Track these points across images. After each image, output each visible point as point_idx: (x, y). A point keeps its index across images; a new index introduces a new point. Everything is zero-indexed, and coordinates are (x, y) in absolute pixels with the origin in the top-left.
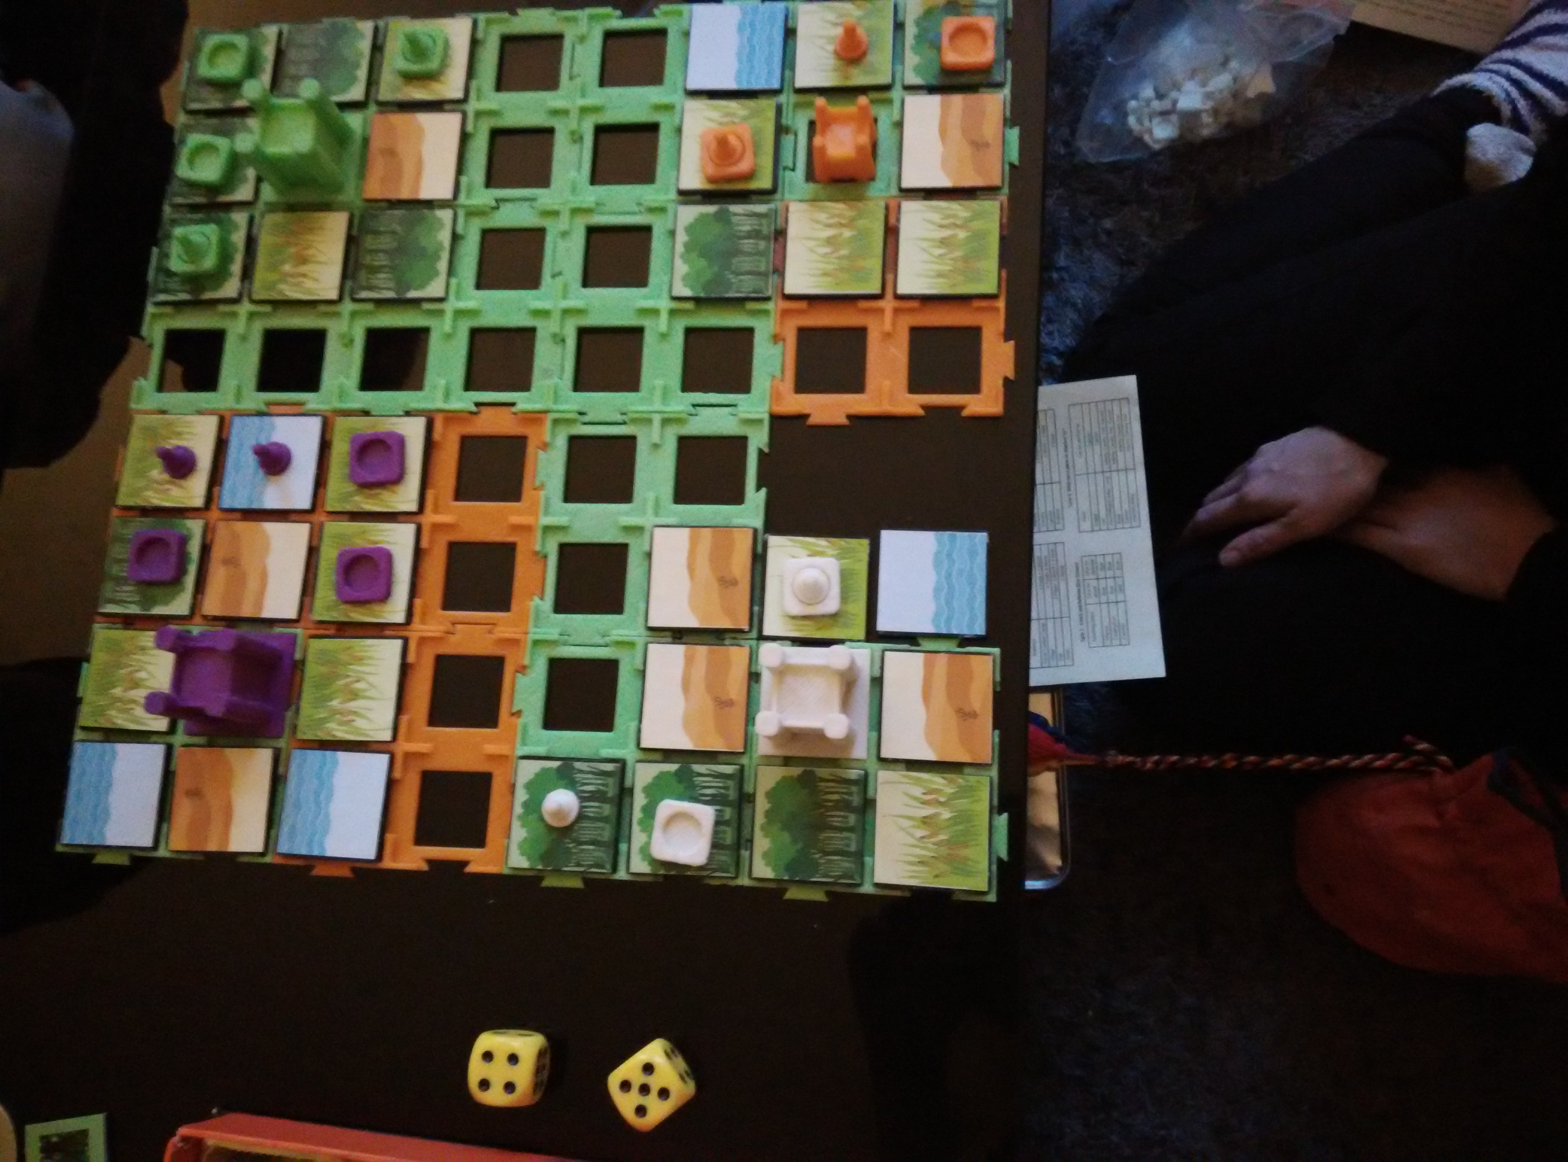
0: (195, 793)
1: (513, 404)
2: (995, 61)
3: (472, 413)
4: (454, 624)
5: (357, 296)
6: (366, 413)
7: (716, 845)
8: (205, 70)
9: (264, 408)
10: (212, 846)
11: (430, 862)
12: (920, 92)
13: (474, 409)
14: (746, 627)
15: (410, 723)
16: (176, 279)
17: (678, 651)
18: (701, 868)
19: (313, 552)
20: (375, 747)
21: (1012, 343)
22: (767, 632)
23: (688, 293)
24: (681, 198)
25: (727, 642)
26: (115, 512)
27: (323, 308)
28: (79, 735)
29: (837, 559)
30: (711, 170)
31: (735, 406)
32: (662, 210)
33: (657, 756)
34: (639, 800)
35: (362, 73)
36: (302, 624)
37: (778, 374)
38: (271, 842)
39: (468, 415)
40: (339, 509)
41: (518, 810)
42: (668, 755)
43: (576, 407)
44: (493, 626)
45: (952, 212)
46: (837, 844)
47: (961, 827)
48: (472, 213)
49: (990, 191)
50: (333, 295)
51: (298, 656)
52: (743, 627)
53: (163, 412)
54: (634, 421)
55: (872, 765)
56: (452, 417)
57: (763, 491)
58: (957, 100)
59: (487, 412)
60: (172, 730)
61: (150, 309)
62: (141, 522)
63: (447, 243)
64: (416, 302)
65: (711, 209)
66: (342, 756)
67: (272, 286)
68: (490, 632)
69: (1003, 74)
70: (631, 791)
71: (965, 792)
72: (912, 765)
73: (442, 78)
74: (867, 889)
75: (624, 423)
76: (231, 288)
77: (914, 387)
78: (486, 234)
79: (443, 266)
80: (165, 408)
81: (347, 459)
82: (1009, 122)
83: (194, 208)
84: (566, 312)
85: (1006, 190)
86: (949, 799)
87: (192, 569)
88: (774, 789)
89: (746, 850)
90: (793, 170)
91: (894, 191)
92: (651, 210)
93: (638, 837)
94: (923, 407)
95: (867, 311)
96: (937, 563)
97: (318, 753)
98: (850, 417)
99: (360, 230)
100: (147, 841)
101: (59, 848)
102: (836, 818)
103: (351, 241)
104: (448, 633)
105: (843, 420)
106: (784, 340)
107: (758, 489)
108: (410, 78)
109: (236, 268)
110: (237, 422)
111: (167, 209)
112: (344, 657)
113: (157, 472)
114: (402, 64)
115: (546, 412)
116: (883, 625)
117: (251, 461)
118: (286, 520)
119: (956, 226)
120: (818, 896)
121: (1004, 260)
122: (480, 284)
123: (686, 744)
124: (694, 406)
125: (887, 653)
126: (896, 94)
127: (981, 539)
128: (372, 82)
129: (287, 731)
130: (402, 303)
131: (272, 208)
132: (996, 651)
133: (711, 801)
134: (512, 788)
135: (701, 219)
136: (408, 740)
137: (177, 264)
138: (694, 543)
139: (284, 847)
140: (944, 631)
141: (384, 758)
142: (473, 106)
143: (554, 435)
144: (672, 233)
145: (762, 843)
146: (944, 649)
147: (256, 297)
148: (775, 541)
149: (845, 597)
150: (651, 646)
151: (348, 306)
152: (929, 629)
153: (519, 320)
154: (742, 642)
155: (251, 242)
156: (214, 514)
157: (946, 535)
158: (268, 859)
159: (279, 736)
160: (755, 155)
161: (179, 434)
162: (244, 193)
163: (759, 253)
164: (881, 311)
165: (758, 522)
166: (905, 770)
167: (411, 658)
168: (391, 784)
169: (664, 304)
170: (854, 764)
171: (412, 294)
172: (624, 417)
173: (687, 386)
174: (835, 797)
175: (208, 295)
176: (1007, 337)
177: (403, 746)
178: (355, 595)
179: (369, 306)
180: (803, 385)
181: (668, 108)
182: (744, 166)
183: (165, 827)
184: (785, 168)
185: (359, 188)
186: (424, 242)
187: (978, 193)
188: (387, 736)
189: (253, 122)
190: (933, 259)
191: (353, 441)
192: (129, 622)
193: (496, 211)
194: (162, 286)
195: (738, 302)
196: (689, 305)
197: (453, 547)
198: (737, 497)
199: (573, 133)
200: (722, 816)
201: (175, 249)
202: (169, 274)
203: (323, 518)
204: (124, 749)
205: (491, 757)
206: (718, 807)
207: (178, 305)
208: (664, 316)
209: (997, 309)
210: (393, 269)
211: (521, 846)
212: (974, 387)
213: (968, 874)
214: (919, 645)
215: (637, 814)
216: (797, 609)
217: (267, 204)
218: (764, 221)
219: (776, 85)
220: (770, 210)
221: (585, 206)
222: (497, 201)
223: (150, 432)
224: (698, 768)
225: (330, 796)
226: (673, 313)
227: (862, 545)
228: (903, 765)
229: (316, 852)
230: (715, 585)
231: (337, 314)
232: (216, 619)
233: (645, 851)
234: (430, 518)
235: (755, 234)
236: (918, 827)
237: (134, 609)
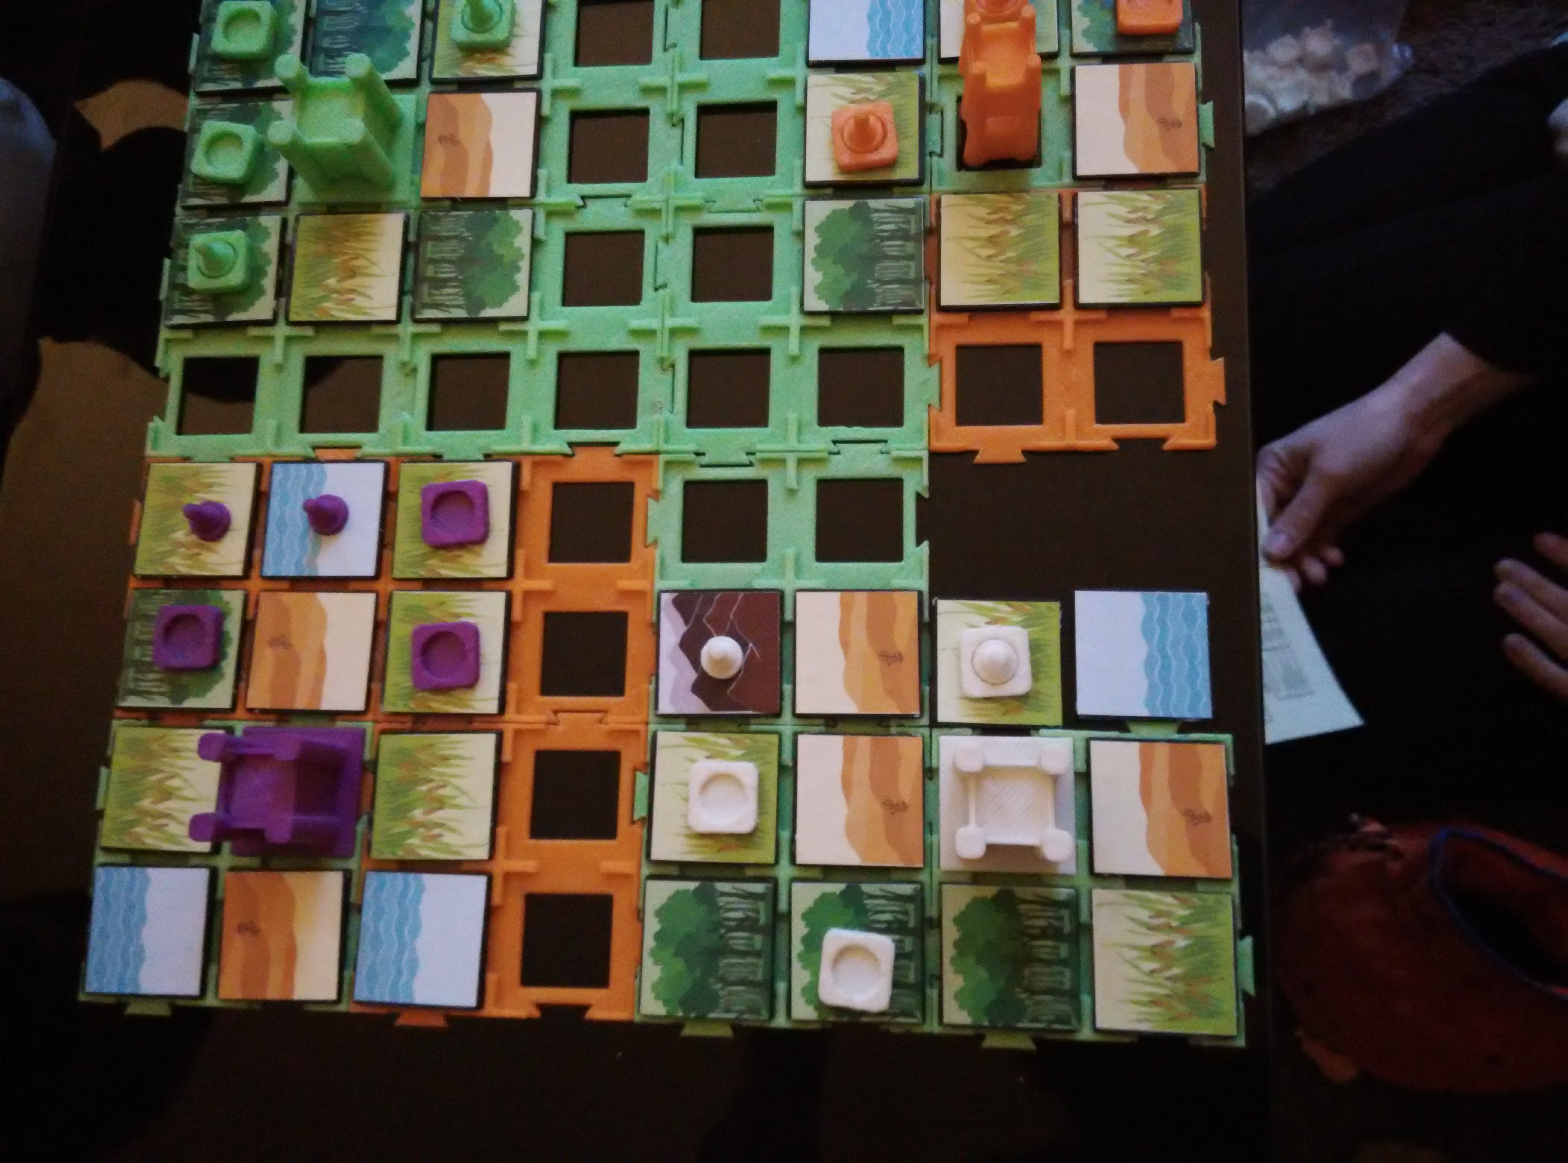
0: (249, 928)
1: (615, 444)
2: (1183, 23)
3: (566, 455)
4: (556, 712)
5: (418, 316)
6: (437, 458)
7: (896, 984)
8: (221, 43)
9: (312, 454)
10: (273, 993)
11: (543, 1008)
12: (1093, 61)
13: (567, 450)
14: (916, 712)
15: (509, 837)
16: (196, 297)
17: (835, 743)
18: (882, 1014)
19: (380, 627)
20: (465, 867)
21: (1221, 360)
22: (942, 717)
23: (823, 306)
24: (807, 192)
25: (894, 730)
26: (133, 583)
27: (376, 330)
28: (100, 857)
29: (1023, 627)
30: (846, 159)
31: (886, 442)
32: (784, 207)
33: (816, 874)
34: (799, 929)
35: (412, 45)
36: (370, 716)
37: (935, 402)
38: (346, 987)
39: (560, 458)
40: (409, 575)
41: (649, 942)
42: (829, 872)
43: (692, 447)
44: (604, 713)
45: (1139, 205)
46: (1046, 982)
47: (1200, 958)
48: (552, 214)
49: (1184, 178)
50: (391, 315)
51: (368, 755)
52: (912, 713)
53: (186, 459)
54: (765, 462)
55: (1084, 881)
56: (542, 460)
57: (925, 545)
58: (1139, 70)
59: (582, 455)
60: (216, 850)
61: (164, 334)
62: (165, 594)
63: (526, 249)
64: (493, 322)
65: (846, 204)
66: (429, 879)
67: (314, 304)
68: (600, 721)
69: (1192, 37)
70: (788, 915)
71: (1203, 914)
72: (1134, 881)
73: (510, 50)
74: (1086, 1034)
75: (751, 465)
76: (263, 308)
77: (1102, 417)
78: (571, 237)
79: (522, 278)
80: (187, 454)
81: (418, 513)
82: (1203, 97)
83: (213, 210)
84: (674, 332)
85: (1203, 178)
86: (1183, 924)
87: (232, 651)
88: (963, 914)
89: (932, 986)
90: (941, 155)
91: (1067, 180)
92: (772, 207)
93: (800, 976)
94: (1117, 440)
95: (1041, 324)
96: (1147, 631)
97: (399, 877)
98: (1025, 453)
99: (419, 235)
100: (192, 987)
101: (82, 998)
102: (1044, 947)
103: (408, 248)
104: (549, 723)
105: (1018, 457)
106: (941, 361)
107: (919, 542)
108: (470, 50)
109: (269, 282)
110: (279, 469)
111: (180, 216)
112: (423, 756)
113: (183, 533)
114: (461, 34)
115: (657, 453)
116: (1085, 707)
117: (299, 519)
118: (346, 590)
119: (1145, 220)
120: (1025, 1043)
121: (1208, 263)
122: (567, 300)
123: (852, 858)
124: (835, 442)
125: (1094, 745)
126: (1064, 63)
127: (1199, 600)
128: (424, 57)
129: (358, 851)
130: (475, 323)
131: (308, 209)
132: (1228, 738)
133: (887, 929)
134: (639, 916)
135: (833, 217)
136: (508, 855)
137: (194, 279)
138: (846, 610)
139: (362, 993)
140: (1161, 714)
141: (482, 880)
142: (547, 84)
143: (666, 482)
144: (800, 235)
145: (953, 981)
146: (1160, 737)
147: (293, 317)
148: (944, 606)
149: (1036, 675)
150: (801, 738)
151: (407, 329)
152: (1144, 713)
153: (617, 342)
154: (911, 731)
155: (285, 251)
156: (255, 584)
157: (1155, 596)
158: (343, 1008)
159: (349, 855)
160: (898, 138)
161: (209, 486)
162: (274, 192)
163: (910, 257)
164: (1060, 324)
165: (923, 584)
166: (1124, 887)
167: (507, 757)
168: (490, 912)
169: (794, 320)
170: (1062, 882)
171: (488, 313)
172: (751, 458)
173: (826, 418)
174: (1042, 923)
175: (236, 317)
176: (1214, 354)
177: (502, 865)
178: (437, 680)
179: (436, 328)
180: (963, 418)
181: (788, 83)
182: (885, 153)
183: (213, 970)
184: (931, 154)
185: (416, 185)
186: (497, 249)
187: (1169, 181)
188: (482, 853)
189: (282, 106)
190: (1121, 261)
191: (425, 492)
192: (154, 717)
193: (584, 210)
194: (177, 306)
195: (884, 316)
196: (825, 322)
197: (550, 618)
198: (895, 554)
199: (671, 115)
200: (903, 948)
201: (194, 261)
202: (187, 291)
203: (390, 587)
204: (157, 875)
205: (611, 877)
206: (897, 937)
207: (198, 328)
208: (795, 333)
209: (1201, 320)
210: (462, 283)
211: (655, 987)
212: (1177, 415)
213: (1213, 1014)
214: (1128, 731)
215: (797, 947)
216: (978, 690)
217: (304, 204)
218: (912, 218)
219: (918, 55)
220: (918, 205)
221: (692, 202)
222: (583, 198)
223: (173, 486)
224: (868, 888)
225: (415, 931)
226: (804, 330)
227: (1052, 610)
228: (1121, 882)
229: (402, 999)
230: (876, 663)
231: (396, 338)
232: (264, 712)
233: (811, 992)
234: (520, 584)
235: (905, 236)
236: (1146, 959)
237: (162, 702)
